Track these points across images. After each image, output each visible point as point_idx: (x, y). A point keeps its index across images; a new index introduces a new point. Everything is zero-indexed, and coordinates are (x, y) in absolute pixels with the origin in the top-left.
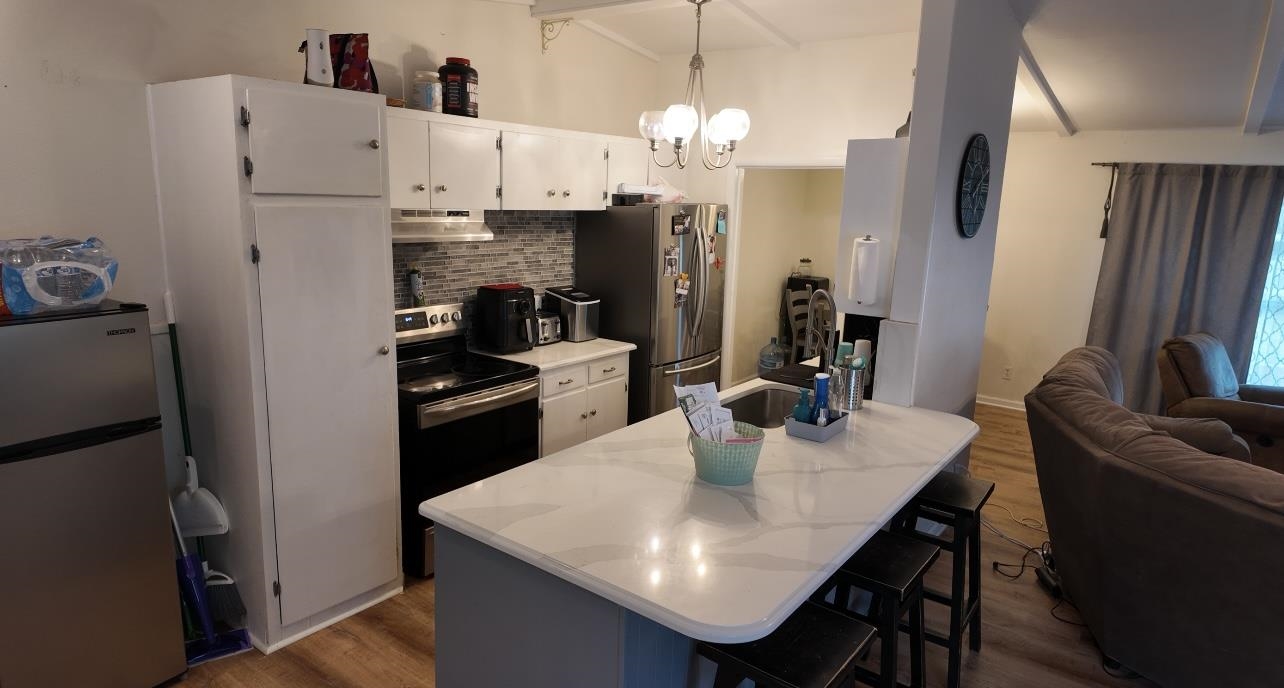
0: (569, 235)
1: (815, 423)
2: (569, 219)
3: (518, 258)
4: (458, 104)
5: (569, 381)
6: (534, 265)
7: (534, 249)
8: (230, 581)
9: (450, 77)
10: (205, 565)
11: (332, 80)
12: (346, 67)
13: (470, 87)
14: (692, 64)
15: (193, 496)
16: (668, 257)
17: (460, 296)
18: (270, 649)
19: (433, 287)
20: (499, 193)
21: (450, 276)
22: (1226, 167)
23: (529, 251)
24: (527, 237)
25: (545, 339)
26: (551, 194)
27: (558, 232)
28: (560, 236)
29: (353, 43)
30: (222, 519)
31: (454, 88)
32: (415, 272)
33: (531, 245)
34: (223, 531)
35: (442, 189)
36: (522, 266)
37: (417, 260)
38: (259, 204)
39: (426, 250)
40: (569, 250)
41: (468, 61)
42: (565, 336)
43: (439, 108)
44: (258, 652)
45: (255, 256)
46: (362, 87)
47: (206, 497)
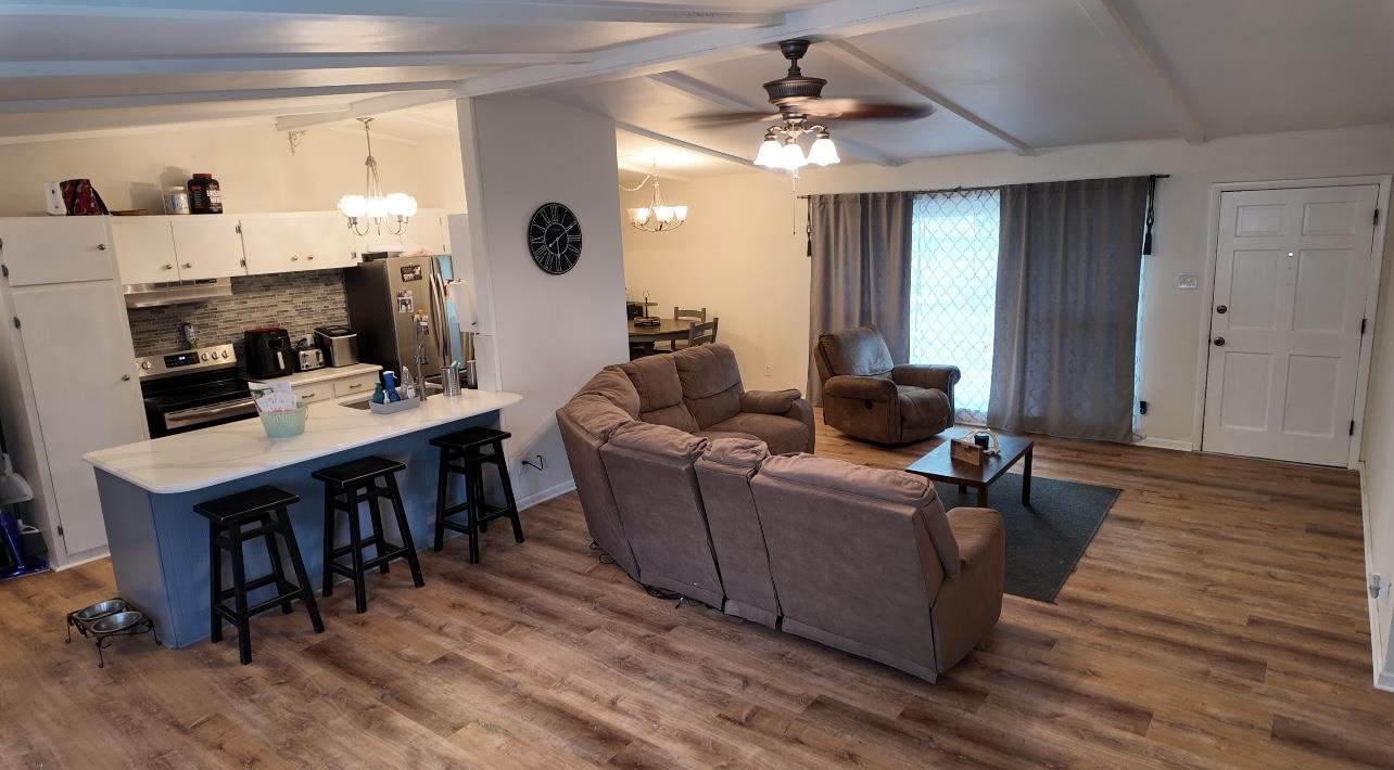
0: (339, 286)
1: (382, 403)
2: (336, 274)
3: (287, 307)
4: (201, 206)
5: (313, 395)
6: (305, 311)
7: (304, 299)
8: (37, 531)
9: (194, 188)
10: (20, 522)
11: (65, 210)
12: (77, 201)
13: (210, 193)
14: (367, 164)
15: (8, 478)
16: (400, 299)
17: (234, 339)
18: (58, 570)
19: (204, 335)
20: (244, 263)
21: (221, 325)
22: (875, 194)
23: (298, 301)
24: (294, 291)
25: (307, 366)
26: (294, 259)
27: (326, 285)
28: (331, 287)
29: (81, 185)
30: (27, 492)
31: (197, 196)
32: (187, 324)
33: (300, 297)
34: (28, 499)
35: (188, 266)
36: (293, 312)
37: (189, 316)
38: (16, 292)
39: (196, 308)
40: (341, 298)
41: (210, 176)
42: (328, 362)
43: (187, 211)
44: (52, 571)
45: (17, 324)
46: (91, 212)
47: (17, 479)
